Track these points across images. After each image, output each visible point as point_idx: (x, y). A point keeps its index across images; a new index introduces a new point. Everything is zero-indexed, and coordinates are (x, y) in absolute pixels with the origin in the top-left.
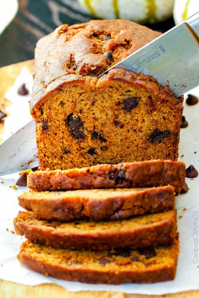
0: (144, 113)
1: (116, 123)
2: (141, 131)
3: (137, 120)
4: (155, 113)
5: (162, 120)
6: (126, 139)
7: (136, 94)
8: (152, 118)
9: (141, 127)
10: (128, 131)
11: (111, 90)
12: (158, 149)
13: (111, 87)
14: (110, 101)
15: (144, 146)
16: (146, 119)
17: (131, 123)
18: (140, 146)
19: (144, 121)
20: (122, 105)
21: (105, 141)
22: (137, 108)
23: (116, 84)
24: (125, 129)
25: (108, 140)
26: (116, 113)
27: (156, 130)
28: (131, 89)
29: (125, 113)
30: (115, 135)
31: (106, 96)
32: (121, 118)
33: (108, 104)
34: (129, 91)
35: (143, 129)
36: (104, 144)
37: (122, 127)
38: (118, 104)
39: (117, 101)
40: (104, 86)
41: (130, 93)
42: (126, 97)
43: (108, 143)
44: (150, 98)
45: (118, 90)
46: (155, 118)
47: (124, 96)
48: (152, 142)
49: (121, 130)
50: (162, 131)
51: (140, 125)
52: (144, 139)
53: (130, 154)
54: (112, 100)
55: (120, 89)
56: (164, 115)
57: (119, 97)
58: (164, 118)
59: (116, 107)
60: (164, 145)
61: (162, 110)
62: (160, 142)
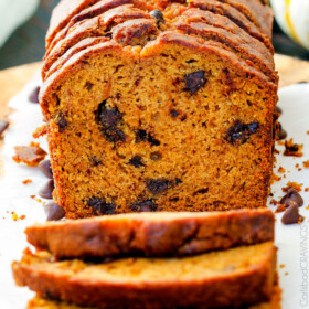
0: (218, 96)
1: (174, 113)
2: (214, 125)
3: (207, 107)
4: (235, 95)
5: (247, 106)
6: (191, 138)
7: (203, 65)
8: (229, 104)
9: (214, 119)
10: (194, 125)
11: (164, 59)
12: (241, 152)
13: (164, 55)
14: (163, 79)
15: (219, 148)
16: (220, 105)
17: (198, 113)
18: (212, 148)
19: (217, 108)
20: (183, 84)
21: (157, 143)
22: (207, 89)
23: (171, 50)
24: (188, 123)
25: (162, 141)
26: (174, 96)
27: (237, 122)
28: (195, 57)
29: (188, 98)
30: (173, 133)
31: (157, 69)
32: (183, 104)
33: (161, 82)
34: (192, 61)
35: (216, 122)
36: (155, 149)
37: (184, 119)
38: (177, 82)
39: (174, 77)
40: (153, 54)
41: (194, 64)
42: (188, 71)
43: (162, 146)
44: (225, 71)
45: (175, 59)
46: (235, 103)
47: (185, 68)
48: (232, 142)
49: (183, 124)
50: (246, 123)
51: (211, 114)
52: (218, 137)
53: (197, 163)
54: (166, 77)
55: (179, 57)
56: (248, 98)
57: (177, 71)
58: (249, 102)
59: (173, 88)
60: (250, 146)
61: (245, 89)
62: (244, 141)
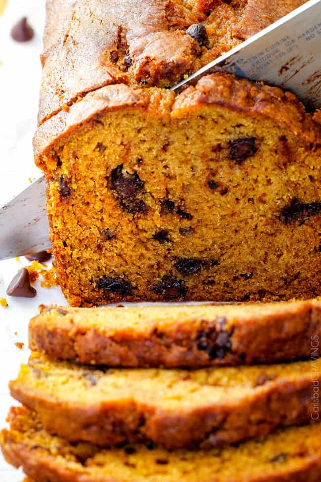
0: (271, 167)
1: (212, 185)
2: (262, 201)
3: (256, 181)
4: (293, 168)
5: (308, 182)
6: (233, 215)
7: (255, 131)
8: (286, 178)
9: (264, 195)
10: (237, 199)
11: (202, 122)
12: (297, 236)
13: (202, 117)
14: (199, 144)
15: (269, 229)
16: (273, 179)
17: (244, 186)
18: (260, 229)
19: (269, 182)
20: (226, 152)
21: (189, 217)
22: (257, 158)
23: (213, 112)
24: (230, 197)
25: (195, 215)
26: (213, 165)
27: (295, 200)
28: (244, 121)
29: (231, 167)
30: (210, 208)
31: (192, 133)
32: (223, 176)
33: (195, 149)
34: (239, 126)
35: (266, 198)
36: (186, 223)
37: (224, 192)
38: (218, 149)
39: (215, 143)
40: (188, 116)
41: (242, 129)
42: (232, 137)
43: (195, 221)
44: (283, 139)
45: (216, 122)
46: (293, 179)
47: (230, 134)
48: (286, 222)
49: (223, 198)
50: (306, 202)
51: (261, 189)
52: (270, 216)
53: (240, 244)
54: (203, 142)
55: (221, 121)
56: (311, 173)
57: (219, 137)
58: (311, 177)
59: (213, 155)
60: (310, 230)
61: (307, 163)
62: (302, 223)
